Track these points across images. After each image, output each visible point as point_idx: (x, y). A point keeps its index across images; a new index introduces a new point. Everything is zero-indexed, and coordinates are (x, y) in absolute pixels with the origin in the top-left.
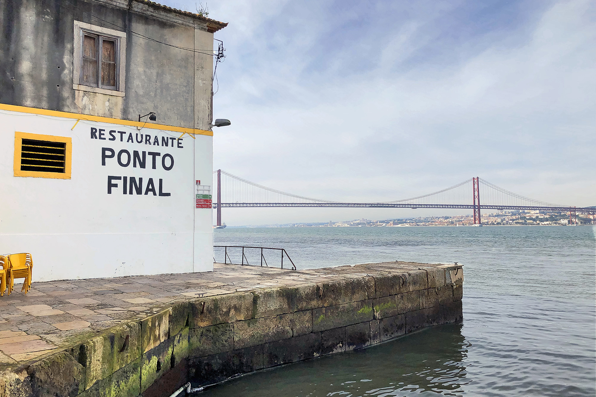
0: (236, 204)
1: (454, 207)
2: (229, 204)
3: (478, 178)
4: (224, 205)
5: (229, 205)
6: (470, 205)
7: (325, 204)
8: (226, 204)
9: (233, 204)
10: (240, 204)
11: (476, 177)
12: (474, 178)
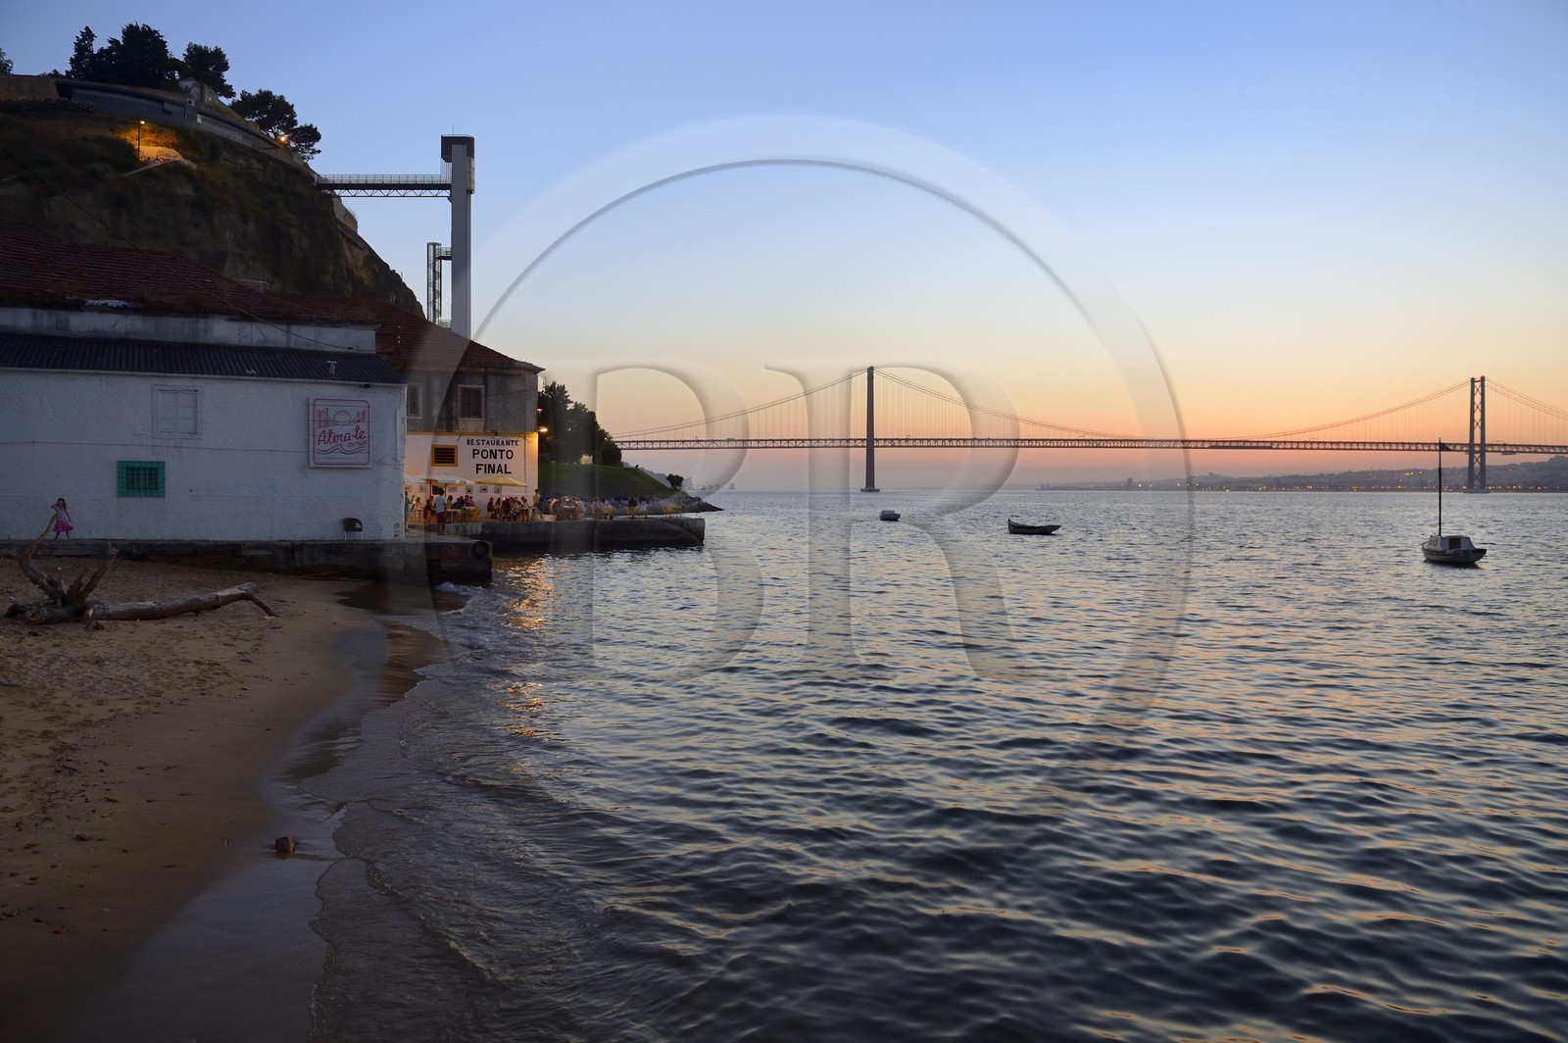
0: (907, 440)
1: (1420, 447)
2: (892, 440)
3: (1483, 379)
4: (881, 443)
5: (892, 443)
6: (1460, 444)
7: (1106, 440)
8: (885, 440)
9: (900, 440)
10: (914, 440)
11: (1478, 378)
12: (1473, 381)
